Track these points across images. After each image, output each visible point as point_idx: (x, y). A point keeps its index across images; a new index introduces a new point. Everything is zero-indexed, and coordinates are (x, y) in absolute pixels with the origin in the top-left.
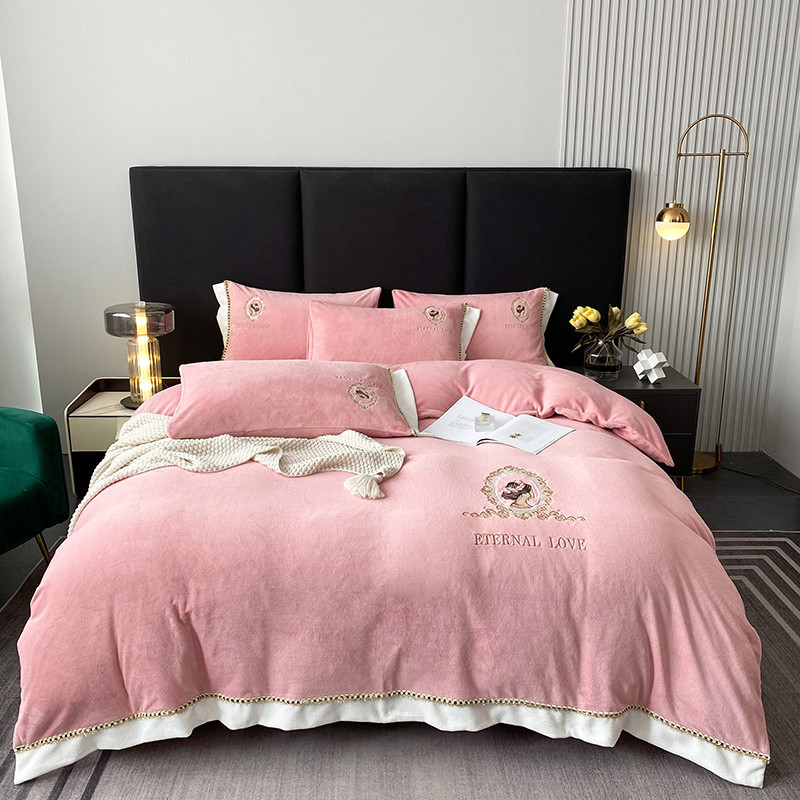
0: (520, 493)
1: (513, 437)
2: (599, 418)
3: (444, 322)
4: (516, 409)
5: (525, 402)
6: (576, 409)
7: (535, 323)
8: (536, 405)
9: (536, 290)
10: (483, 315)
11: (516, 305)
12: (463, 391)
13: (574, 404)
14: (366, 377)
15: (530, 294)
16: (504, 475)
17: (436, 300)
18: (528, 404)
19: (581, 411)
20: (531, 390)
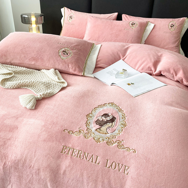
0: (107, 122)
1: (129, 84)
2: (184, 80)
3: (136, 28)
4: (142, 69)
5: (148, 66)
6: (172, 74)
7: (178, 32)
8: (153, 69)
9: (182, 19)
10: (155, 27)
11: (171, 23)
12: (121, 57)
13: (172, 71)
14: (74, 45)
15: (178, 20)
16: (105, 108)
17: (138, 19)
18: (149, 67)
19: (175, 75)
20: (153, 60)
